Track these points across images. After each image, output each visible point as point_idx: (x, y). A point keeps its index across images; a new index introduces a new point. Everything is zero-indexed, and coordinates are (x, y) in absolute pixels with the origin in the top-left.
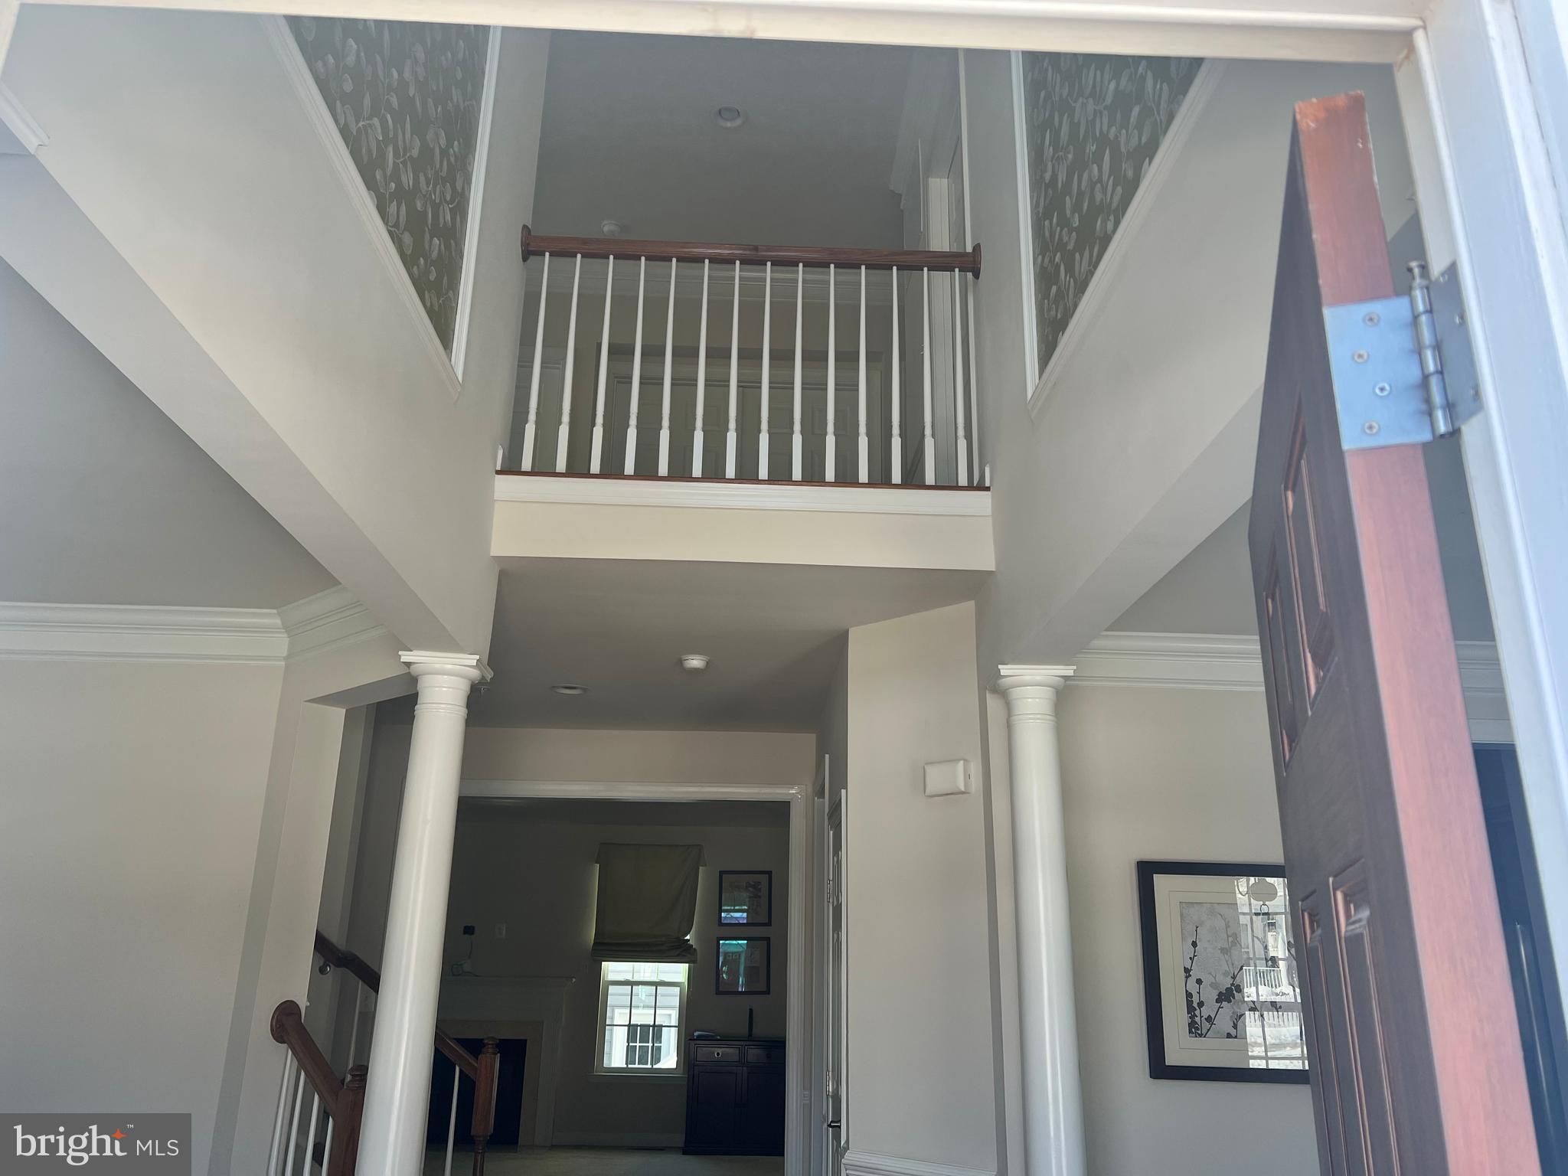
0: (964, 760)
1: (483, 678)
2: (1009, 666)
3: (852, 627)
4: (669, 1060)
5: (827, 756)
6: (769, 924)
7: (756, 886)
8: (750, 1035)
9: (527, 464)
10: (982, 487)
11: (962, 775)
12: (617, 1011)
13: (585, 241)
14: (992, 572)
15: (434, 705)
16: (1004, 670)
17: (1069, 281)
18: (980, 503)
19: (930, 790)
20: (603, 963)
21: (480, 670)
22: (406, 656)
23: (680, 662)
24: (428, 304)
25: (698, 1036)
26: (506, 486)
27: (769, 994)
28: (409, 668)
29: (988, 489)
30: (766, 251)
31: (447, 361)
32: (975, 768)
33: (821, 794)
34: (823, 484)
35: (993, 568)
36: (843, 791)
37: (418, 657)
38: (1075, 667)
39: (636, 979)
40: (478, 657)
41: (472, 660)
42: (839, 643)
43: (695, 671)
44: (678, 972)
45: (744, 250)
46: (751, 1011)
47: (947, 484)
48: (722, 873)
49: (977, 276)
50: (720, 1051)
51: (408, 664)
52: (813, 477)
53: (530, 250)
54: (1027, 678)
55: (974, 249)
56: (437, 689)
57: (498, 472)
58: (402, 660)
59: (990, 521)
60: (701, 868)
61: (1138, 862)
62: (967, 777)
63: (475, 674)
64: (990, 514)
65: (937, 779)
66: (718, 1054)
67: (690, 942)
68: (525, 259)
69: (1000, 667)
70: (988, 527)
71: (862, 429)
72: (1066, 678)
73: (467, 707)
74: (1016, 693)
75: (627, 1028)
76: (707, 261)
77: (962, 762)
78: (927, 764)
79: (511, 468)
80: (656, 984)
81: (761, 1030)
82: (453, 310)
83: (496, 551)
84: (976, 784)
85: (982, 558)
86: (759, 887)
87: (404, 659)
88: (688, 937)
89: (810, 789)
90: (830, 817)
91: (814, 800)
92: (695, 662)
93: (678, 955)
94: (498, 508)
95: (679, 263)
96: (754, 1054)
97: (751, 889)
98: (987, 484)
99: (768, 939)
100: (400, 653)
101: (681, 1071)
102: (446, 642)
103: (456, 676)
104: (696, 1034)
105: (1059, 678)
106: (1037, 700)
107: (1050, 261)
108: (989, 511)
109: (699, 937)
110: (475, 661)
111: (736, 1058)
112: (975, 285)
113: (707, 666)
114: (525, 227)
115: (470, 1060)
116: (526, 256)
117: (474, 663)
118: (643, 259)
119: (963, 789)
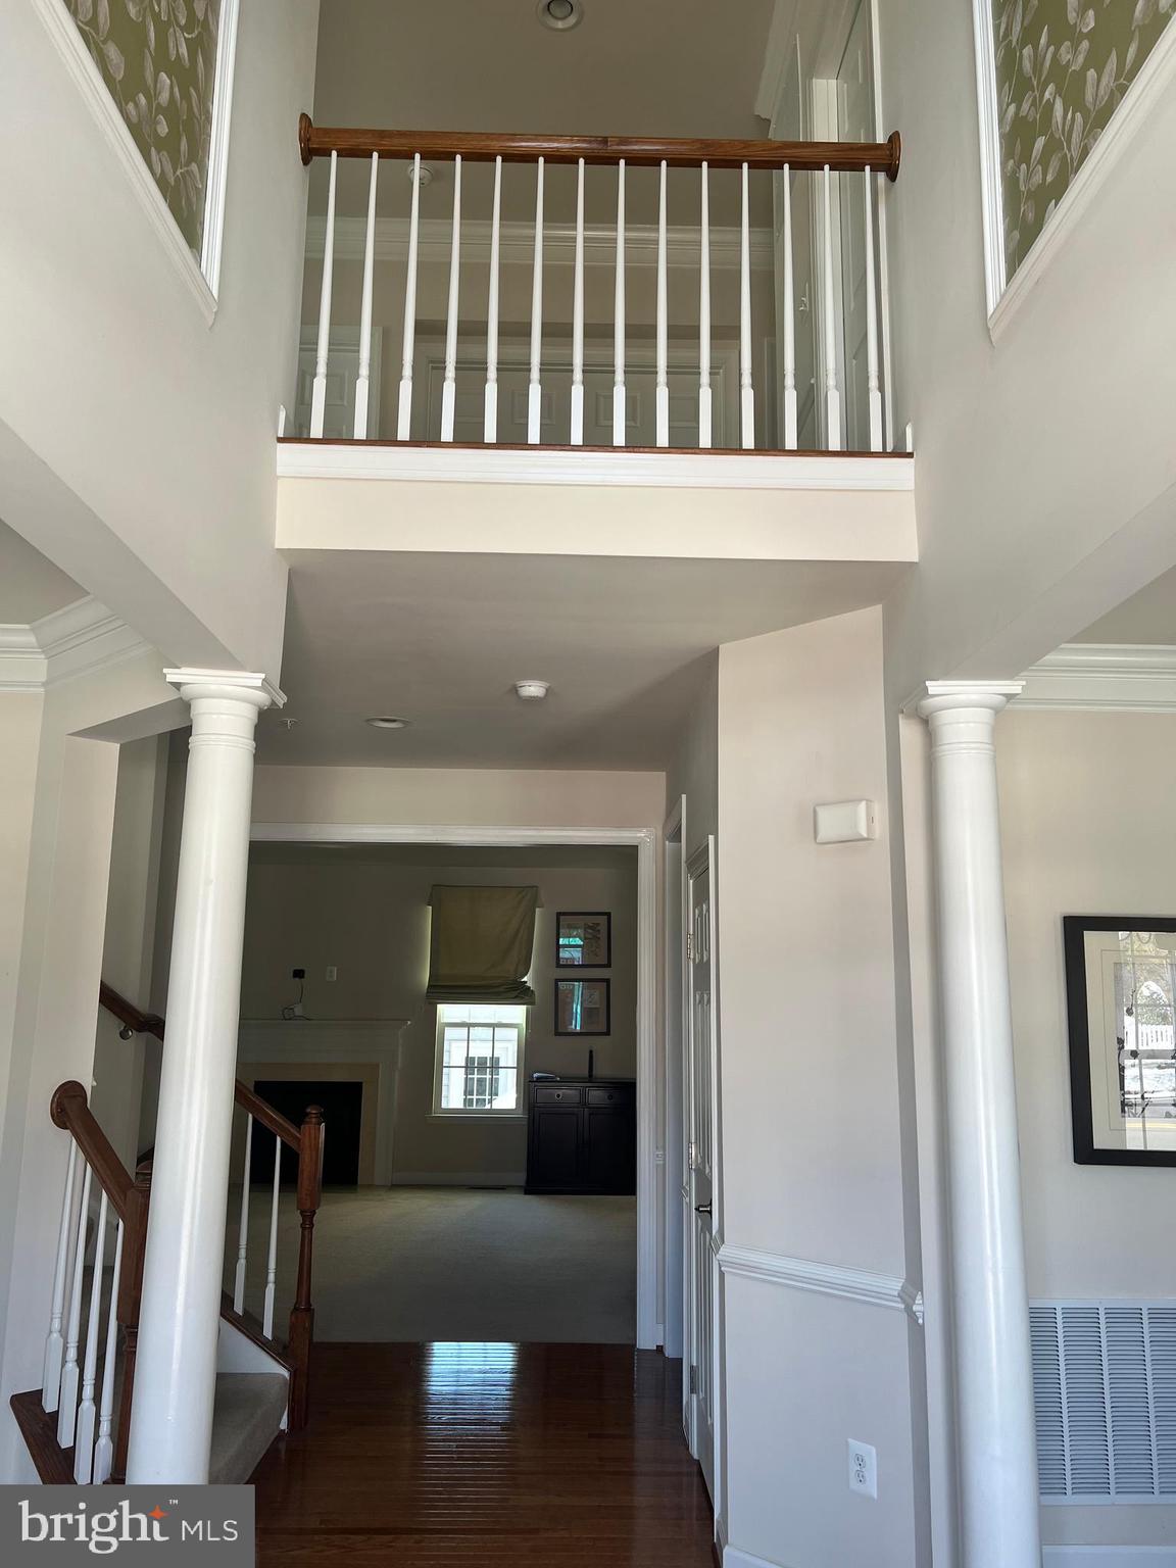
0: (867, 800)
1: (273, 703)
2: (940, 683)
3: (722, 643)
4: (507, 1098)
5: (684, 797)
6: (609, 965)
7: (594, 927)
8: (591, 1075)
9: (317, 430)
10: (900, 453)
11: (867, 818)
12: (454, 1044)
13: (382, 134)
14: (912, 564)
15: (213, 737)
16: (933, 687)
17: (1073, 118)
18: (902, 472)
19: (823, 835)
20: (439, 1006)
21: (269, 693)
22: (173, 675)
23: (515, 690)
24: (158, 171)
25: (538, 1078)
26: (289, 455)
27: (609, 1035)
28: (179, 690)
29: (910, 455)
30: (618, 145)
31: (193, 265)
32: (881, 810)
33: (676, 837)
34: (697, 451)
35: (916, 560)
36: (711, 838)
37: (192, 677)
38: (1024, 683)
39: (472, 1021)
40: (263, 676)
41: (257, 679)
42: (706, 664)
43: (532, 701)
44: (517, 1013)
45: (590, 142)
46: (591, 1052)
47: (856, 448)
48: (559, 914)
49: (892, 176)
50: (560, 1092)
51: (177, 686)
52: (684, 442)
53: (312, 148)
54: (962, 698)
55: (891, 139)
56: (215, 716)
57: (280, 440)
58: (168, 680)
59: (911, 499)
60: (537, 910)
61: (1065, 917)
62: (870, 820)
63: (263, 698)
64: (913, 488)
65: (831, 823)
66: (558, 1096)
67: (528, 984)
68: (306, 161)
69: (928, 683)
70: (909, 505)
71: (747, 380)
72: (1009, 697)
73: (255, 740)
74: (944, 717)
75: (464, 1069)
76: (541, 160)
77: (864, 803)
78: (818, 805)
79: (298, 434)
80: (493, 1026)
81: (603, 1070)
82: (201, 194)
83: (283, 540)
84: (882, 830)
85: (901, 544)
86: (599, 928)
87: (170, 678)
88: (525, 979)
89: (660, 833)
90: (691, 865)
91: (664, 844)
92: (533, 689)
93: (516, 997)
94: (282, 486)
95: (505, 164)
96: (596, 1096)
97: (590, 931)
98: (909, 449)
99: (607, 981)
100: (165, 671)
101: (521, 1111)
102: (220, 657)
103: (237, 700)
104: (535, 1075)
105: (1000, 697)
106: (972, 725)
107: (1033, 104)
108: (911, 485)
109: (536, 979)
110: (261, 681)
111: (577, 1100)
112: (888, 191)
113: (546, 695)
114: (304, 116)
115: (292, 1130)
116: (306, 158)
117: (259, 683)
118: (458, 157)
119: (865, 835)
